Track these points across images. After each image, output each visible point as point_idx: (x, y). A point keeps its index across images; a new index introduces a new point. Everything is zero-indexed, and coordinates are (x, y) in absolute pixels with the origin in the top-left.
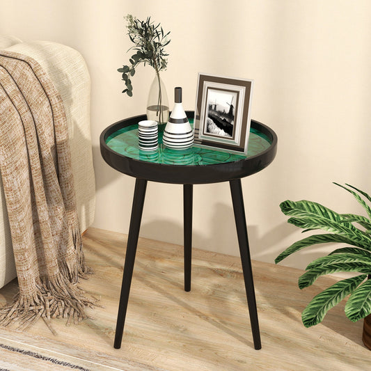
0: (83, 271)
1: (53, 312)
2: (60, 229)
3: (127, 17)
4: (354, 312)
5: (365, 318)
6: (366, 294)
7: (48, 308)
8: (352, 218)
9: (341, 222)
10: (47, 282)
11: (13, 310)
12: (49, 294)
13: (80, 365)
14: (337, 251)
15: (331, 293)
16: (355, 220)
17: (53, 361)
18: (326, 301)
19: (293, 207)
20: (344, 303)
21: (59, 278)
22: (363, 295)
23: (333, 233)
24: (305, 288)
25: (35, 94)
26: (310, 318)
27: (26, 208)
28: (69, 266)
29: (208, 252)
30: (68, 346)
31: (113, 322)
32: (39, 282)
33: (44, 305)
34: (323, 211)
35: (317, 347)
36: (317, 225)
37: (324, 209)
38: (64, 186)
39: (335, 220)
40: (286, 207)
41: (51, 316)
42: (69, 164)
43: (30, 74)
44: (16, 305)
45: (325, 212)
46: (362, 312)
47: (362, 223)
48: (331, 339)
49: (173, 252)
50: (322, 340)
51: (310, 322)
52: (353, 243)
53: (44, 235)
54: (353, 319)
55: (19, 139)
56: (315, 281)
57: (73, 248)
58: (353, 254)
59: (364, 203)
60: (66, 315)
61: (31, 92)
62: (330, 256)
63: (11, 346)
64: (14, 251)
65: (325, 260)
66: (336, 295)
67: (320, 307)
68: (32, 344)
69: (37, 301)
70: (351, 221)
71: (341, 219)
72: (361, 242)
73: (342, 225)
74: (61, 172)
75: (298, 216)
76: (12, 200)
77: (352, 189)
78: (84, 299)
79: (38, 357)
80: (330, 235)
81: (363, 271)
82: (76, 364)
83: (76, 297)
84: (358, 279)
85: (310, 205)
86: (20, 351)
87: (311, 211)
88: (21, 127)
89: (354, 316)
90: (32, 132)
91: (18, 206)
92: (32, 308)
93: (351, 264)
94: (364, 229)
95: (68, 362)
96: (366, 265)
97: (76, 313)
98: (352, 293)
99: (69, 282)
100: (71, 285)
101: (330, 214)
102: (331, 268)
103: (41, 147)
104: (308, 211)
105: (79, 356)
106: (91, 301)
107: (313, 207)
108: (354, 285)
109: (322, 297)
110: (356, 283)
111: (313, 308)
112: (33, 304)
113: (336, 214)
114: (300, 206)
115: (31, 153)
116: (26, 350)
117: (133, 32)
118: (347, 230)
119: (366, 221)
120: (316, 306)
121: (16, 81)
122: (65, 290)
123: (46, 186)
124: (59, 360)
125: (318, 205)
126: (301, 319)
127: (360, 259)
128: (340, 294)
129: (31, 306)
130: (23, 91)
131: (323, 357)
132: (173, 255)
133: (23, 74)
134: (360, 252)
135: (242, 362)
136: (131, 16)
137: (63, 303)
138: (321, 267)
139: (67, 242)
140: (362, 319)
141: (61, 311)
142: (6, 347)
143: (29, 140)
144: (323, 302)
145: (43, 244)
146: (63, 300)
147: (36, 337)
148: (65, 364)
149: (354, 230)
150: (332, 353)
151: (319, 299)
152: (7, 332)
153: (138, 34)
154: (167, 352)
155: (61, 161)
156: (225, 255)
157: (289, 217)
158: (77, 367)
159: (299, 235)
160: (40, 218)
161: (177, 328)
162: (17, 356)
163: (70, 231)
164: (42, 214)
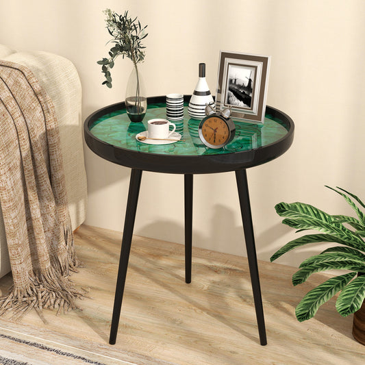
0: (74, 265)
1: (44, 303)
2: (52, 225)
3: (106, 11)
4: (345, 308)
5: (355, 313)
6: (356, 291)
7: (40, 299)
8: (343, 219)
9: (332, 223)
10: (40, 275)
11: (7, 301)
12: (41, 286)
13: (83, 356)
14: (329, 250)
15: (323, 289)
16: (346, 221)
17: (57, 352)
18: (318, 297)
19: (287, 209)
20: (335, 298)
21: (50, 272)
22: (353, 292)
23: (325, 233)
24: (298, 285)
25: (28, 100)
26: (303, 313)
27: (19, 207)
28: (60, 260)
29: (204, 250)
30: (71, 338)
31: (109, 313)
32: (33, 275)
33: (37, 296)
34: (316, 212)
35: (304, 339)
36: (309, 225)
37: (317, 210)
38: (55, 186)
39: (326, 221)
40: (280, 208)
41: (43, 306)
42: (61, 165)
43: (23, 82)
44: (10, 296)
45: (318, 213)
46: (352, 307)
47: (352, 224)
48: (317, 332)
49: (171, 250)
50: (309, 332)
51: (303, 317)
52: (344, 243)
53: (36, 231)
54: (343, 314)
55: (12, 142)
56: (308, 278)
57: (64, 243)
58: (343, 253)
59: (354, 205)
60: (56, 306)
61: (24, 98)
62: (322, 255)
63: (18, 337)
64: (9, 246)
65: (317, 259)
66: (327, 291)
67: (313, 303)
68: (38, 336)
69: (30, 292)
70: (341, 222)
71: (333, 220)
72: (351, 242)
73: (333, 225)
74: (53, 173)
75: (292, 218)
76: (5, 198)
77: (342, 192)
78: (74, 291)
79: (43, 348)
80: (322, 235)
81: (352, 269)
82: (79, 355)
83: (66, 289)
84: (348, 277)
85: (303, 206)
86: (27, 343)
87: (304, 212)
88: (14, 131)
89: (345, 311)
90: (24, 135)
91: (11, 204)
92: (25, 299)
93: (342, 262)
94: (354, 230)
95: (71, 353)
96: (355, 263)
97: (66, 304)
98: (342, 290)
99: (60, 274)
100: (62, 278)
101: (322, 215)
102: (323, 266)
103: (34, 149)
104: (301, 212)
105: (82, 347)
106: (80, 292)
107: (306, 208)
108: (344, 282)
109: (315, 293)
110: (346, 280)
111: (306, 304)
112: (26, 295)
113: (327, 215)
114: (294, 208)
115: (24, 155)
116: (32, 341)
117: (111, 26)
118: (338, 231)
119: (356, 222)
120: (309, 302)
121: (10, 88)
122: (57, 283)
123: (38, 186)
124: (63, 351)
125: (310, 207)
126: (295, 314)
127: (350, 257)
128: (331, 291)
129: (24, 297)
130: (17, 97)
131: (309, 348)
132: (171, 253)
133: (16, 82)
134: (351, 251)
135: (234, 352)
136: (109, 10)
137: (54, 295)
138: (313, 265)
139: (58, 238)
140: (352, 314)
141: (52, 302)
142: (13, 339)
143: (22, 142)
144: (316, 298)
145: (35, 239)
146: (55, 292)
147: (42, 329)
148: (68, 355)
149: (344, 230)
150: (318, 344)
151: (312, 295)
152: (15, 325)
153: (116, 28)
154: (163, 344)
155: (53, 163)
156: (220, 253)
157: (283, 218)
158: (80, 357)
159: (293, 235)
160: (32, 215)
161: (174, 321)
162: (23, 347)
163: (61, 228)
164: (34, 212)
